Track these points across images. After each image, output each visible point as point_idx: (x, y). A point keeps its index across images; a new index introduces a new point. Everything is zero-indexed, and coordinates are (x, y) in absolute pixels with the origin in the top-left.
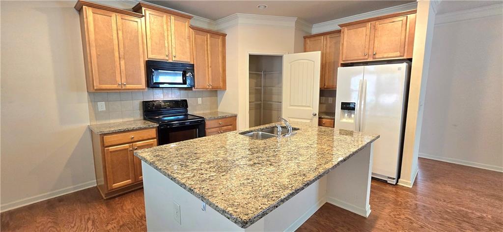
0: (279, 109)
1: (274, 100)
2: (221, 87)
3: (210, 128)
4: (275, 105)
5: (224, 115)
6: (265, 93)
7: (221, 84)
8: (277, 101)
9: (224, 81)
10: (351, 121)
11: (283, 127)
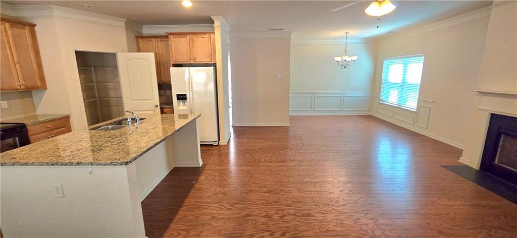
0: (120, 105)
1: (111, 96)
2: (40, 86)
3: (34, 134)
4: (113, 101)
5: (53, 117)
6: (98, 90)
7: (39, 83)
8: (115, 96)
9: (42, 79)
10: (186, 108)
11: (132, 119)
